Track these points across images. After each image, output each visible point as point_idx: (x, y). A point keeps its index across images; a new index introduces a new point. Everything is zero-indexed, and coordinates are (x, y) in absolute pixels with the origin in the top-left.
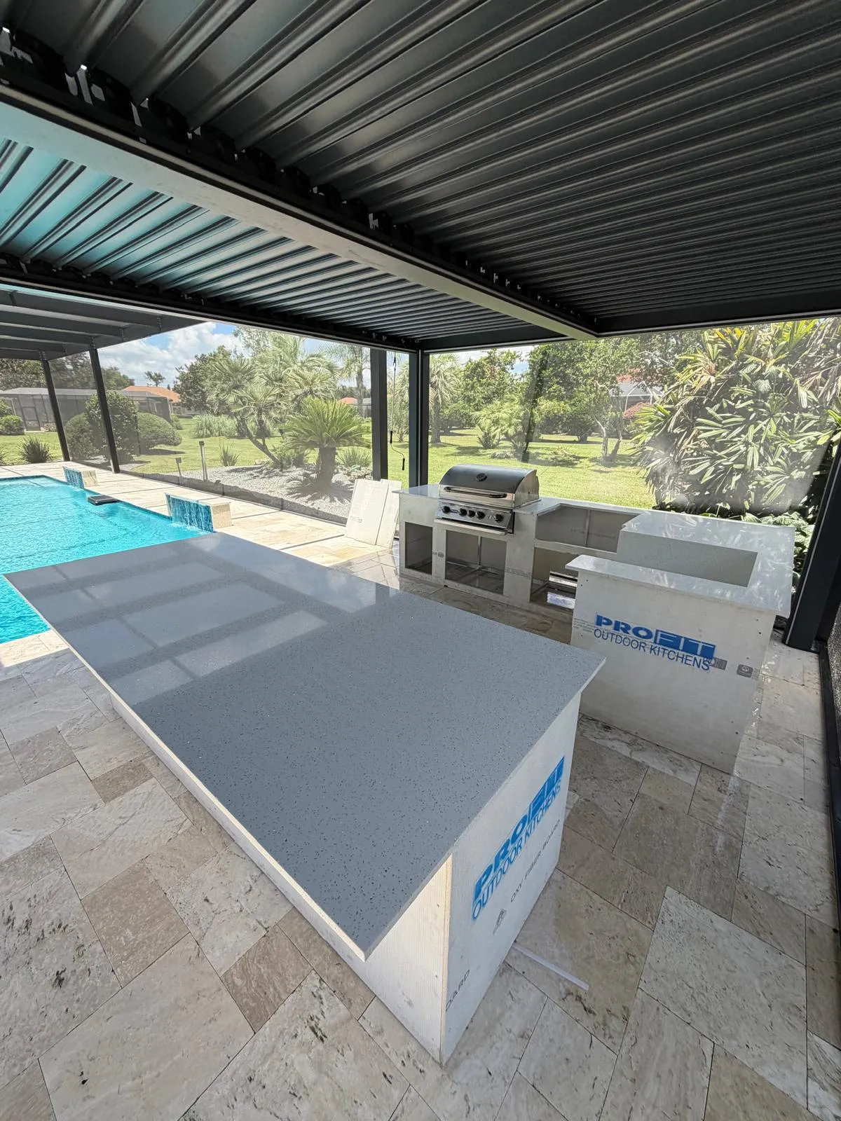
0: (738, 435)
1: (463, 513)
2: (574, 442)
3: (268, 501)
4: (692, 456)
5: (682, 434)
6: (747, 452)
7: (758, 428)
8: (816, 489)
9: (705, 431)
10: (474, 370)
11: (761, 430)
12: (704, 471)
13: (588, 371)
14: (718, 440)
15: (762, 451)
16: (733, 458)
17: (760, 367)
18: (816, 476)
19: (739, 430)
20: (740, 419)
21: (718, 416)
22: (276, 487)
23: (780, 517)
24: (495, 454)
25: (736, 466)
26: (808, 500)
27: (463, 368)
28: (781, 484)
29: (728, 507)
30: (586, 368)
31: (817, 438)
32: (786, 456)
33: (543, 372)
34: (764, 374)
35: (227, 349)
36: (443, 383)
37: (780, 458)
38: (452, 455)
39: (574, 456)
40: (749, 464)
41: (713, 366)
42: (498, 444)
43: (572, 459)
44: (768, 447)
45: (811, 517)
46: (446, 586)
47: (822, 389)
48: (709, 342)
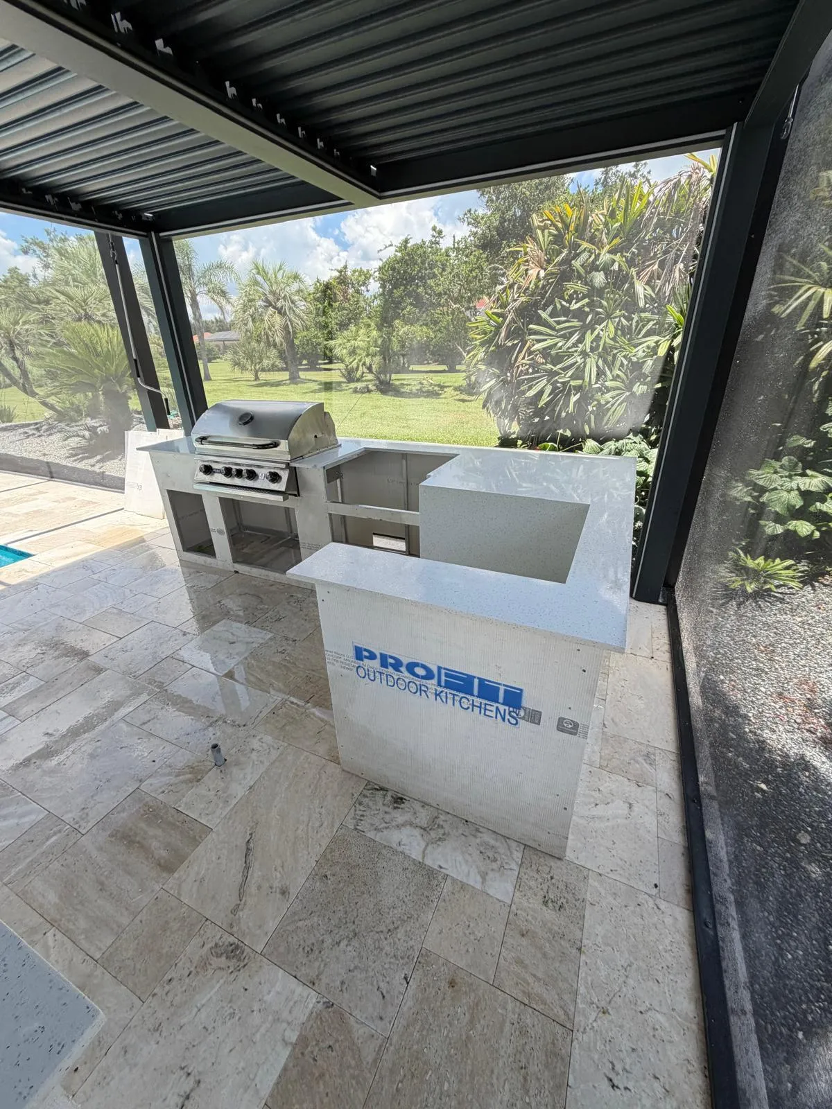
0: (575, 345)
1: (228, 472)
2: (444, 371)
3: (38, 469)
4: (527, 373)
5: (514, 346)
6: (585, 363)
7: (596, 333)
8: (658, 404)
9: (539, 341)
10: (324, 292)
11: (598, 338)
12: (541, 393)
13: (441, 289)
14: (553, 352)
15: (600, 362)
16: (570, 373)
17: (593, 257)
18: (657, 390)
19: (575, 337)
20: (576, 323)
21: (551, 321)
22: (55, 449)
23: (621, 442)
24: (356, 388)
25: (573, 383)
26: (650, 418)
27: (312, 289)
28: (621, 403)
29: (568, 433)
30: (437, 285)
31: (657, 344)
32: (625, 368)
33: (395, 291)
34: (598, 263)
35: (22, 271)
36: (290, 308)
37: (619, 370)
38: (312, 392)
39: (439, 385)
40: (587, 379)
41: (543, 257)
42: (362, 377)
43: (436, 388)
44: (607, 355)
45: (653, 437)
46: (236, 572)
47: (659, 283)
48: (539, 227)
